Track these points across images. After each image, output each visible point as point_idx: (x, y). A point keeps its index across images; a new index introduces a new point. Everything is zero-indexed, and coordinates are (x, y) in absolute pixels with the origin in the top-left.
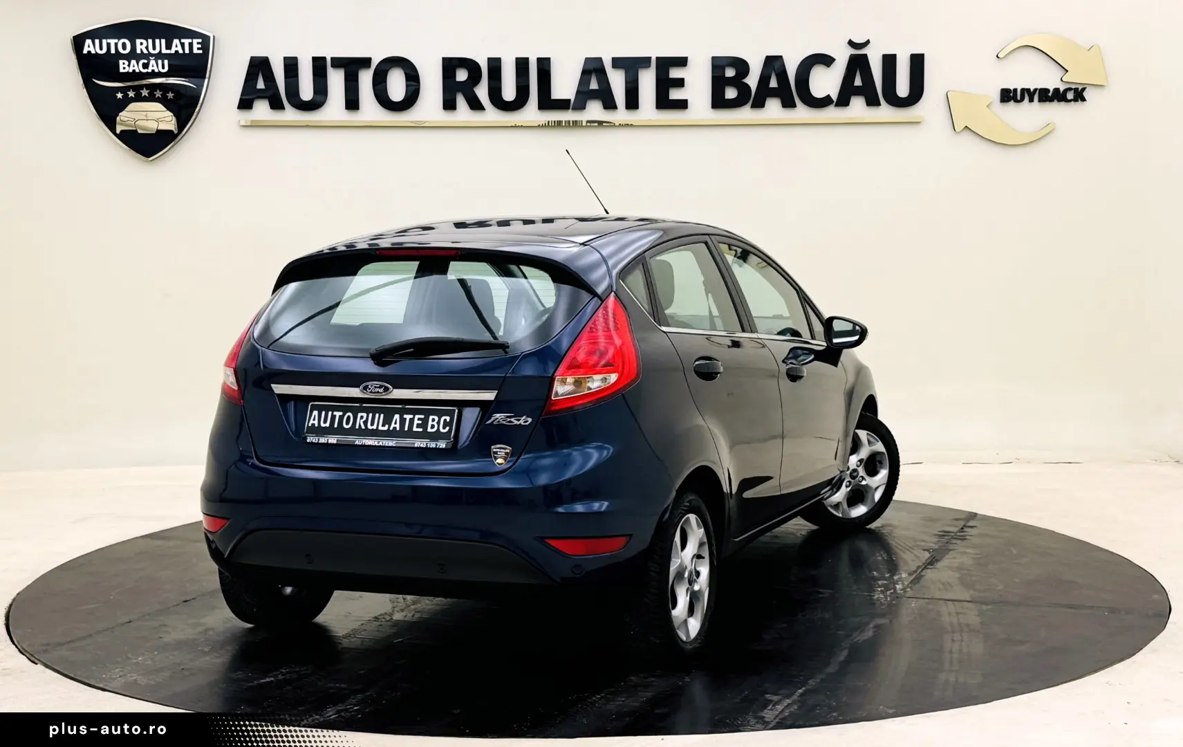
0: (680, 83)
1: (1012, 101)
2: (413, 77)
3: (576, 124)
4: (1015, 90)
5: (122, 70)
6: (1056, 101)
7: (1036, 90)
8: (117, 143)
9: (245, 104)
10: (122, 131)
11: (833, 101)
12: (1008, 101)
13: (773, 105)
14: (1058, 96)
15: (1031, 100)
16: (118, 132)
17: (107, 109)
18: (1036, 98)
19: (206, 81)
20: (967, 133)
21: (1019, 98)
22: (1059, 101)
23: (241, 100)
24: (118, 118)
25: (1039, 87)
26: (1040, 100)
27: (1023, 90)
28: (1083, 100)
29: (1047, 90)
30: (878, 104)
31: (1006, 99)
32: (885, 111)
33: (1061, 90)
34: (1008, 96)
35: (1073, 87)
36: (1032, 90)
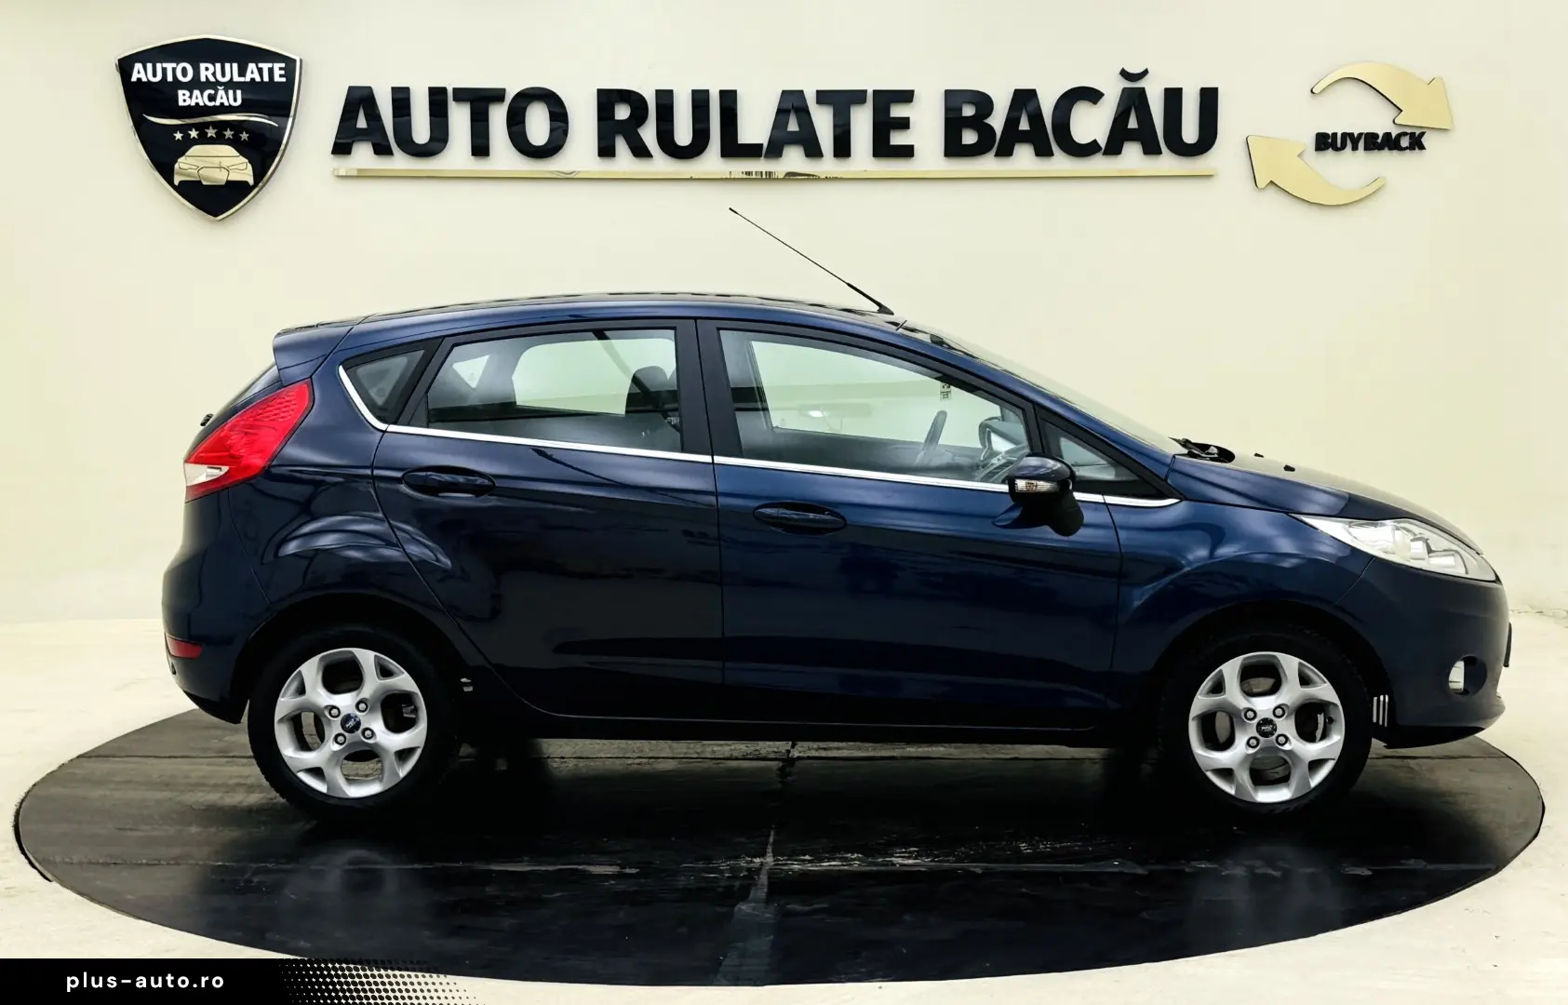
0: (904, 124)
1: (1330, 149)
2: (559, 116)
3: (769, 177)
4: (1335, 135)
5: (181, 103)
6: (1386, 149)
7: (1360, 135)
8: (175, 197)
9: (342, 148)
10: (181, 182)
11: (1100, 148)
12: (1326, 148)
13: (1024, 153)
14: (1389, 143)
15: (1355, 148)
16: (176, 183)
17: (162, 154)
18: (1361, 144)
19: (291, 120)
20: (1272, 190)
21: (1339, 145)
22: (1390, 149)
23: (336, 145)
24: (176, 166)
25: (1365, 131)
26: (1367, 148)
27: (1345, 135)
28: (1422, 147)
29: (1375, 136)
30: (1159, 152)
31: (1323, 146)
32: (1167, 162)
33: (1394, 136)
34: (1325, 142)
35: (1409, 131)
36: (1356, 135)
